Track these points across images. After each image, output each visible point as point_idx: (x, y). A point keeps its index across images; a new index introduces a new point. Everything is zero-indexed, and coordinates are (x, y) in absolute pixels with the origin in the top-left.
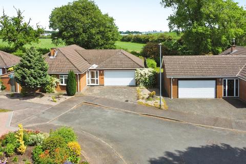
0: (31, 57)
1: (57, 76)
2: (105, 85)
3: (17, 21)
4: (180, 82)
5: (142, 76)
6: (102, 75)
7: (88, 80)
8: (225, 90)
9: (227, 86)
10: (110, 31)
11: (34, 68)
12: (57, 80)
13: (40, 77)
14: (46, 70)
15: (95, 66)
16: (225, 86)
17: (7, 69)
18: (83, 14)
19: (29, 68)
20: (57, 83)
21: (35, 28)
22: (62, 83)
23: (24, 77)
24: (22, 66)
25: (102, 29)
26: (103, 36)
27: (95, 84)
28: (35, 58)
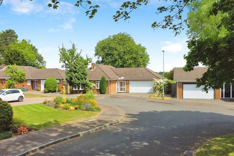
0: (77, 65)
1: (94, 82)
2: (130, 92)
3: (72, 52)
4: (184, 85)
5: (158, 84)
6: (128, 84)
7: (118, 88)
8: (222, 92)
9: (224, 90)
10: (142, 58)
11: (78, 73)
12: (95, 85)
13: (82, 79)
14: (86, 75)
15: (122, 78)
16: (222, 89)
17: (63, 80)
18: (120, 45)
19: (75, 72)
20: (94, 87)
21: (85, 58)
22: (98, 87)
23: (71, 79)
24: (71, 71)
25: (134, 55)
26: (135, 61)
27: (123, 91)
28: (79, 66)
